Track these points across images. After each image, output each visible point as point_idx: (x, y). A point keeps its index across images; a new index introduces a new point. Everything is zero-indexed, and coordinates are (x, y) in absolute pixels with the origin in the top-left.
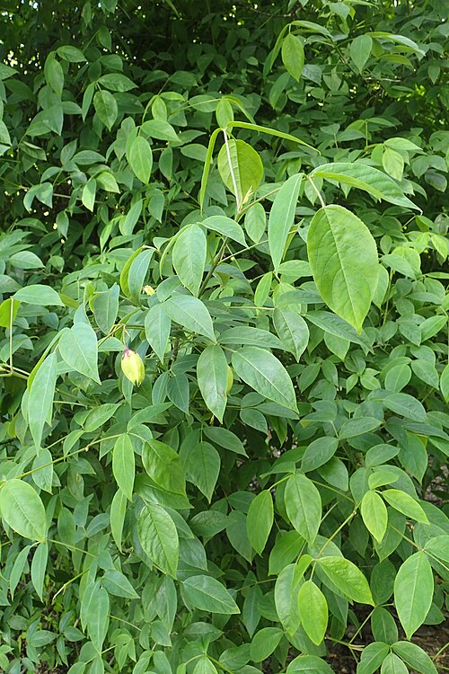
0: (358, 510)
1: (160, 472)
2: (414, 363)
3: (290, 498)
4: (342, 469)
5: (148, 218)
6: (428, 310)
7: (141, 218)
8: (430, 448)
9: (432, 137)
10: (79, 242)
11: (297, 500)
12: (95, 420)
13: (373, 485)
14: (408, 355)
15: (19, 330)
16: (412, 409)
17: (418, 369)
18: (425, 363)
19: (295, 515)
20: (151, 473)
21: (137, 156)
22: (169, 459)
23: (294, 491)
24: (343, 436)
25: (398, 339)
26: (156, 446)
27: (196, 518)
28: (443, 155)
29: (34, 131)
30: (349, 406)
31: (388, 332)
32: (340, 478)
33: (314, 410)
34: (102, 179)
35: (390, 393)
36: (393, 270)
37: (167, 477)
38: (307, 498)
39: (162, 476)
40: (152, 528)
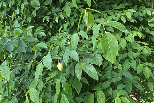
0: (114, 101)
1: (66, 89)
2: (131, 64)
3: (98, 96)
4: (111, 89)
5: (70, 25)
6: (135, 51)
7: (69, 25)
8: (133, 86)
9: (140, 7)
10: (55, 29)
11: (100, 97)
12: (53, 75)
13: (118, 95)
14: (130, 62)
15: (38, 51)
16: (129, 76)
17: (132, 65)
18: (134, 64)
19: (99, 101)
20: (64, 89)
21: (68, 11)
22: (68, 86)
23: (99, 95)
24: (112, 81)
25: (127, 58)
26: (66, 83)
27: (76, 98)
28: (142, 12)
29: (46, 4)
30: (115, 73)
31: (125, 55)
32: (111, 91)
33: (106, 74)
34: (60, 15)
35: (125, 71)
36: (128, 41)
37: (68, 91)
38: (102, 97)
39: (67, 90)
40: (64, 102)
